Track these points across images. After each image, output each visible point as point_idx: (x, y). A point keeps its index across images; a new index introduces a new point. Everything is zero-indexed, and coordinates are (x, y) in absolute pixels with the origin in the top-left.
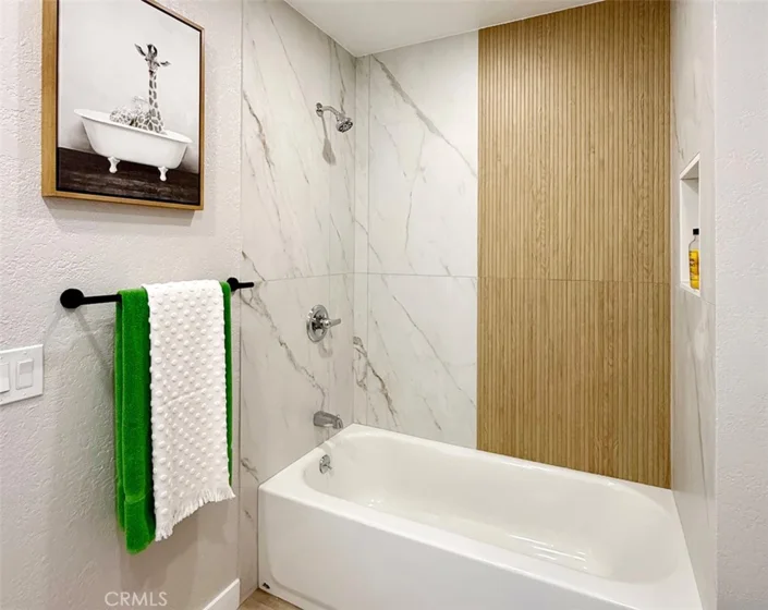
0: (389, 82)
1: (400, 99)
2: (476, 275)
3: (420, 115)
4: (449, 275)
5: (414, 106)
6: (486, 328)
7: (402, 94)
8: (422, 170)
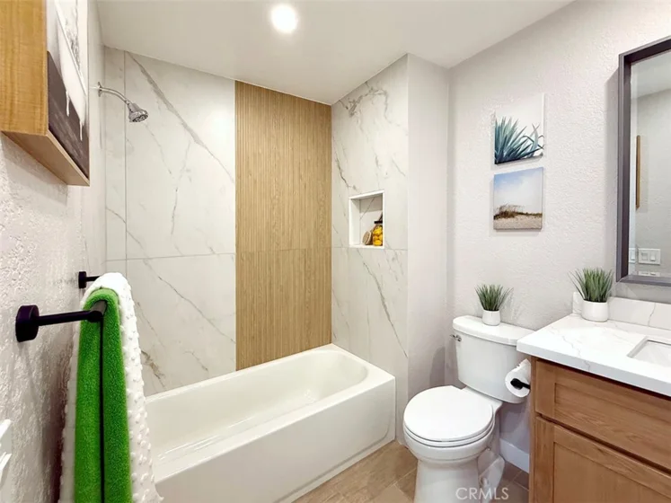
0: (149, 86)
1: (164, 106)
2: (234, 251)
3: (185, 126)
4: (214, 253)
5: (180, 117)
6: (242, 285)
7: (166, 102)
8: (188, 171)
